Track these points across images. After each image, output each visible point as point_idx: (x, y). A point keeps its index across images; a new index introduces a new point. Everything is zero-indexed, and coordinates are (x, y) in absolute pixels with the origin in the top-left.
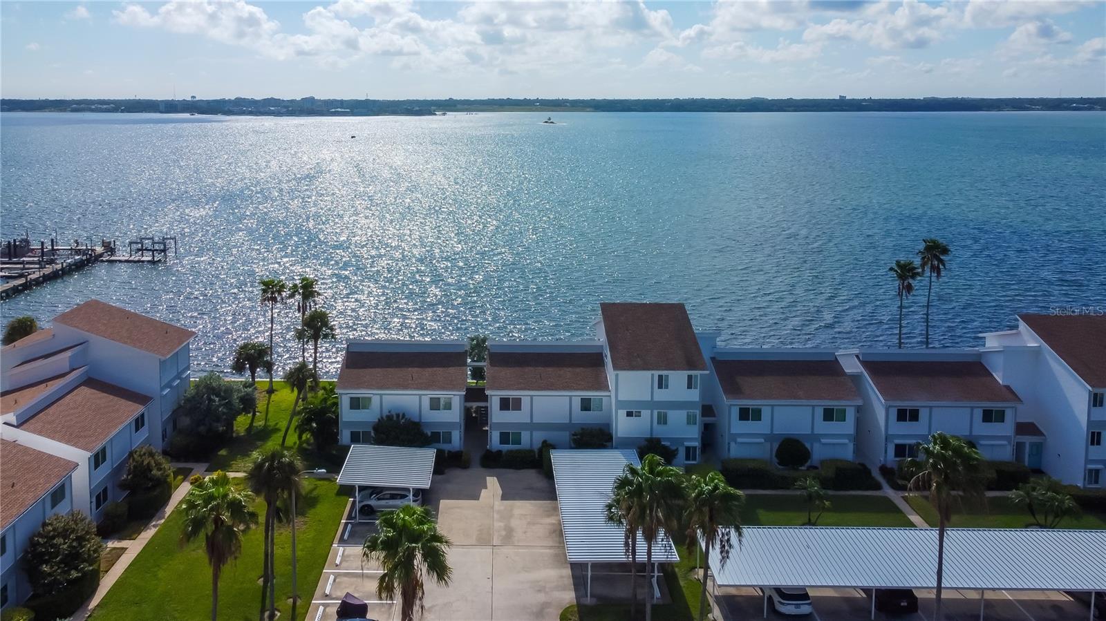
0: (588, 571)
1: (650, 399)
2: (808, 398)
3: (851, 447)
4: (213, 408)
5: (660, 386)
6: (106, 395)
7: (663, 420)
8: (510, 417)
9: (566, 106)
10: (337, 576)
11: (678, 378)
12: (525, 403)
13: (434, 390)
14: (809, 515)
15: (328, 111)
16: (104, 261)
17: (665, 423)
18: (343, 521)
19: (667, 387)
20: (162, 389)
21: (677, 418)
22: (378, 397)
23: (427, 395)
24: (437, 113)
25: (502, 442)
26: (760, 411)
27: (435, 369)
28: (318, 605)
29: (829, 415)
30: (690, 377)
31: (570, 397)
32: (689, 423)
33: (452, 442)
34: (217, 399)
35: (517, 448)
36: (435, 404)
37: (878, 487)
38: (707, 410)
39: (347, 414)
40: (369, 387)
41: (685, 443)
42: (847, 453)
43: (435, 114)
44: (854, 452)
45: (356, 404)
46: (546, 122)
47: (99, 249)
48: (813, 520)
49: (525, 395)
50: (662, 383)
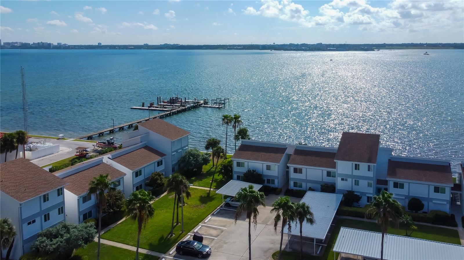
0: (314, 242)
1: (351, 174)
2: (426, 181)
3: (448, 206)
4: (190, 161)
5: (356, 169)
6: (150, 152)
7: (357, 183)
8: (297, 176)
9: (440, 46)
10: (202, 226)
11: (364, 166)
12: (304, 171)
13: (267, 162)
14: (407, 232)
15: (327, 49)
16: (202, 107)
17: (358, 185)
18: (218, 208)
19: (359, 169)
20: (172, 152)
21: (363, 183)
22: (247, 163)
23: (266, 163)
24: (375, 50)
25: (294, 186)
26: (403, 184)
27: (271, 154)
28: (189, 235)
29: (437, 190)
30: (369, 166)
31: (322, 170)
32: (368, 186)
33: (275, 184)
34: (192, 158)
35: (300, 189)
36: (268, 168)
37: (456, 226)
38: (379, 182)
39: (236, 169)
40: (244, 158)
41: (367, 195)
42: (447, 208)
43: (374, 50)
44: (450, 209)
45: (239, 164)
46: (425, 54)
47: (202, 102)
48: (409, 234)
49: (304, 167)
50: (357, 167)
